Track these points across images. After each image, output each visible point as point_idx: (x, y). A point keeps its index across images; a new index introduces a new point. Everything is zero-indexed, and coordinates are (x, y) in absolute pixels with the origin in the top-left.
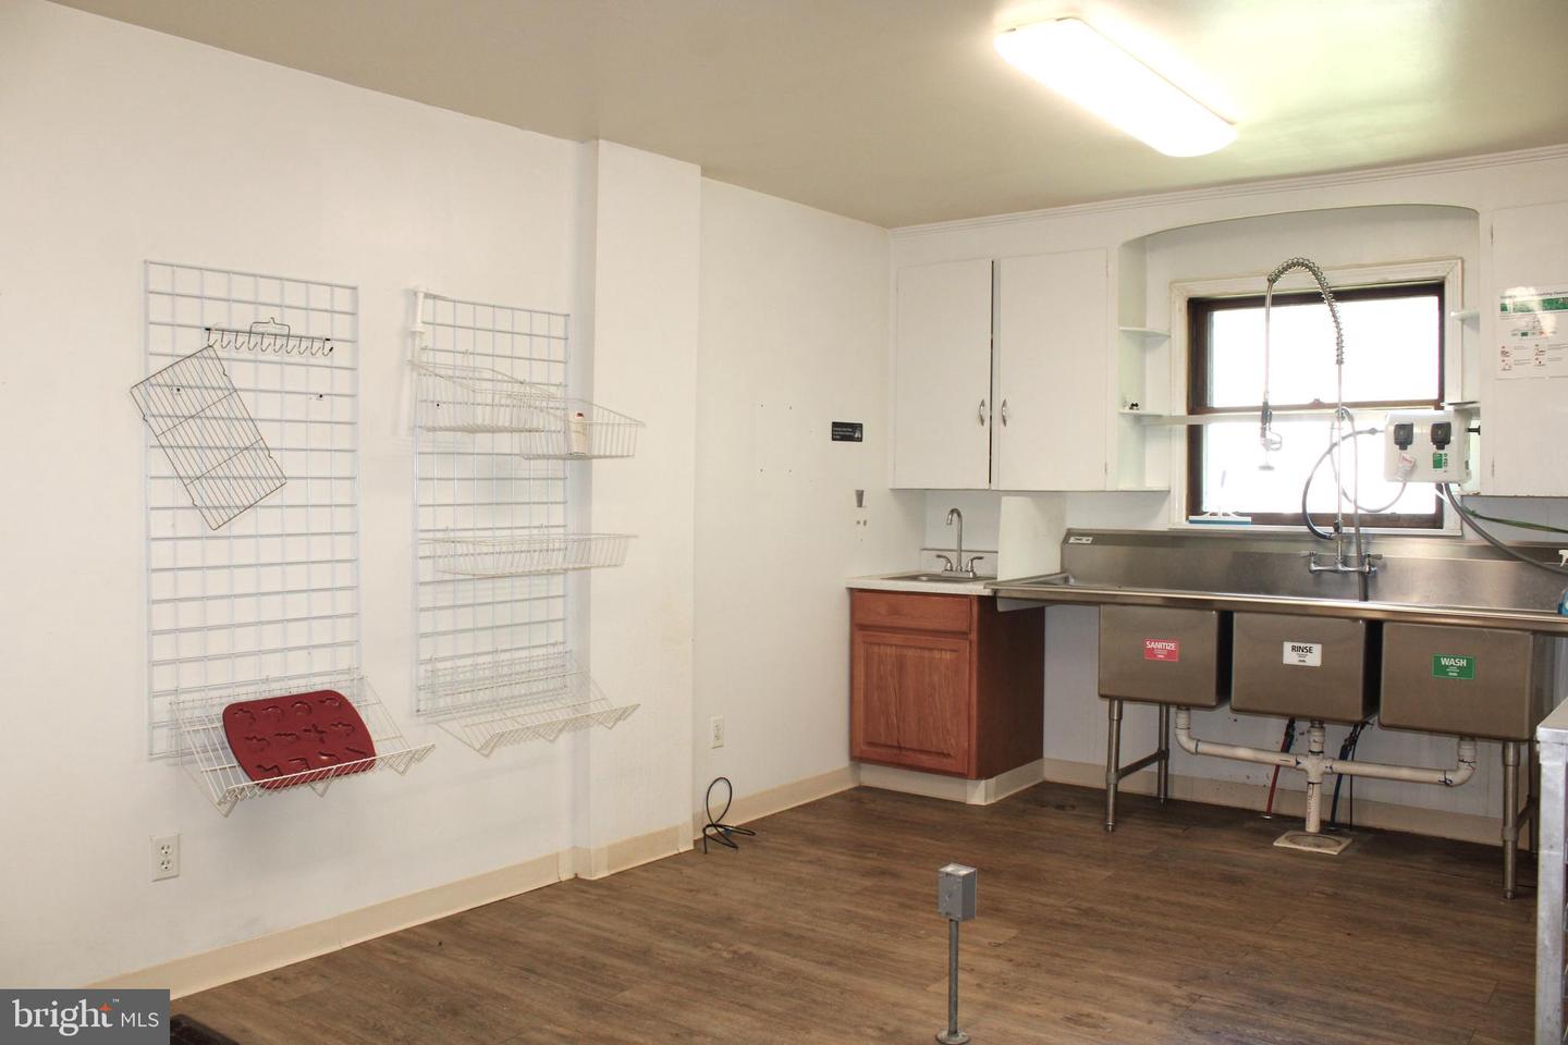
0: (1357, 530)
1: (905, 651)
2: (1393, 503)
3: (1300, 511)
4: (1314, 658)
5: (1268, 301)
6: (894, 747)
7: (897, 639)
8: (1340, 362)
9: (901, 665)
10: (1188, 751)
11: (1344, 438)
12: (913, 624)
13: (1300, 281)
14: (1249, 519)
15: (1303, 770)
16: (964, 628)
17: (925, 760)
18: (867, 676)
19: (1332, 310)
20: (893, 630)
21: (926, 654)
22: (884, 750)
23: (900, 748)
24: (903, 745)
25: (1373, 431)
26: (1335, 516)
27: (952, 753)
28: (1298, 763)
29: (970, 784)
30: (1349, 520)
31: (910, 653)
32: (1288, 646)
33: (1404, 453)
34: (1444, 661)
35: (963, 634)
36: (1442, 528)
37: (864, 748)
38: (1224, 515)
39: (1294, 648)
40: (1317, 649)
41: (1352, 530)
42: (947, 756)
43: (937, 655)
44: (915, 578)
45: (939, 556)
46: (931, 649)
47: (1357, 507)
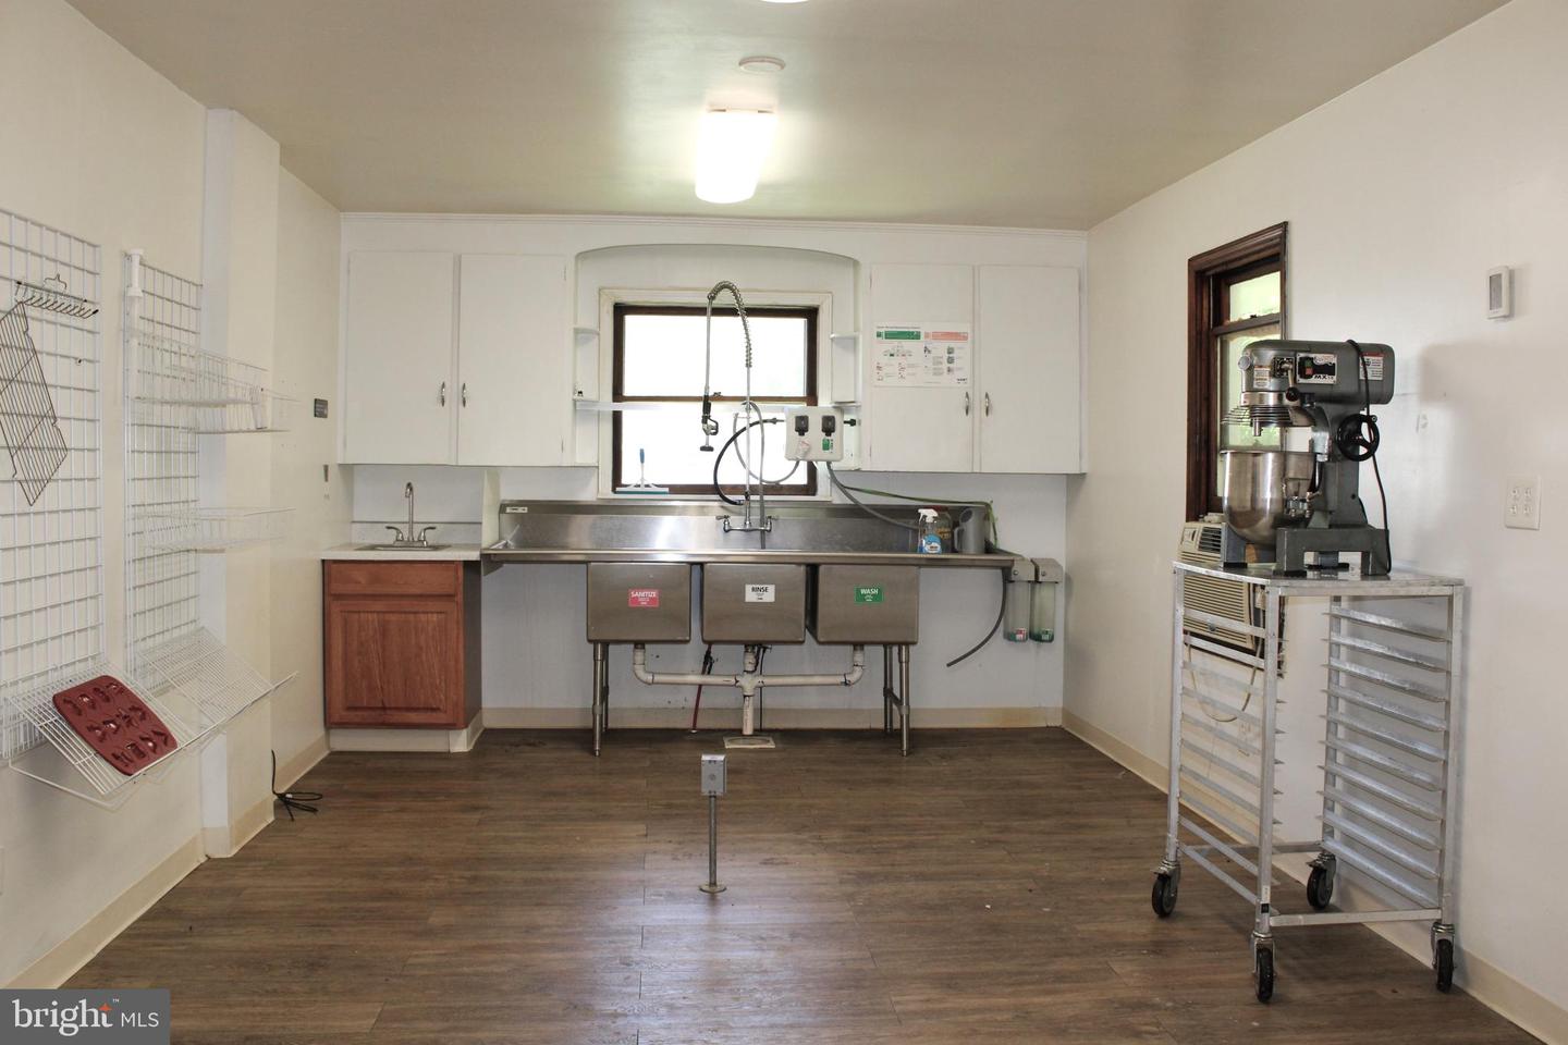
0: (762, 498)
1: (388, 617)
2: (788, 477)
3: (712, 482)
4: (769, 596)
5: (709, 310)
6: (378, 708)
7: (379, 606)
8: (749, 365)
9: (384, 631)
10: (646, 683)
11: (751, 425)
12: (399, 591)
13: (725, 299)
14: (667, 490)
15: (740, 687)
16: (451, 592)
17: (414, 717)
18: (346, 643)
19: (745, 324)
20: (375, 597)
21: (411, 617)
22: (366, 714)
23: (384, 708)
24: (387, 705)
25: (774, 421)
26: (744, 486)
27: (441, 707)
28: (737, 682)
29: (452, 733)
30: (754, 490)
31: (393, 618)
32: (749, 588)
33: (803, 438)
34: (863, 591)
35: (449, 597)
36: (814, 495)
37: (344, 713)
38: (647, 486)
39: (753, 589)
40: (771, 588)
41: (757, 498)
42: (437, 709)
43: (423, 617)
44: (373, 548)
45: (389, 528)
46: (415, 613)
47: (762, 481)
